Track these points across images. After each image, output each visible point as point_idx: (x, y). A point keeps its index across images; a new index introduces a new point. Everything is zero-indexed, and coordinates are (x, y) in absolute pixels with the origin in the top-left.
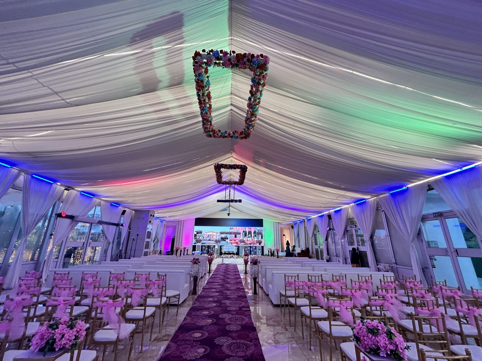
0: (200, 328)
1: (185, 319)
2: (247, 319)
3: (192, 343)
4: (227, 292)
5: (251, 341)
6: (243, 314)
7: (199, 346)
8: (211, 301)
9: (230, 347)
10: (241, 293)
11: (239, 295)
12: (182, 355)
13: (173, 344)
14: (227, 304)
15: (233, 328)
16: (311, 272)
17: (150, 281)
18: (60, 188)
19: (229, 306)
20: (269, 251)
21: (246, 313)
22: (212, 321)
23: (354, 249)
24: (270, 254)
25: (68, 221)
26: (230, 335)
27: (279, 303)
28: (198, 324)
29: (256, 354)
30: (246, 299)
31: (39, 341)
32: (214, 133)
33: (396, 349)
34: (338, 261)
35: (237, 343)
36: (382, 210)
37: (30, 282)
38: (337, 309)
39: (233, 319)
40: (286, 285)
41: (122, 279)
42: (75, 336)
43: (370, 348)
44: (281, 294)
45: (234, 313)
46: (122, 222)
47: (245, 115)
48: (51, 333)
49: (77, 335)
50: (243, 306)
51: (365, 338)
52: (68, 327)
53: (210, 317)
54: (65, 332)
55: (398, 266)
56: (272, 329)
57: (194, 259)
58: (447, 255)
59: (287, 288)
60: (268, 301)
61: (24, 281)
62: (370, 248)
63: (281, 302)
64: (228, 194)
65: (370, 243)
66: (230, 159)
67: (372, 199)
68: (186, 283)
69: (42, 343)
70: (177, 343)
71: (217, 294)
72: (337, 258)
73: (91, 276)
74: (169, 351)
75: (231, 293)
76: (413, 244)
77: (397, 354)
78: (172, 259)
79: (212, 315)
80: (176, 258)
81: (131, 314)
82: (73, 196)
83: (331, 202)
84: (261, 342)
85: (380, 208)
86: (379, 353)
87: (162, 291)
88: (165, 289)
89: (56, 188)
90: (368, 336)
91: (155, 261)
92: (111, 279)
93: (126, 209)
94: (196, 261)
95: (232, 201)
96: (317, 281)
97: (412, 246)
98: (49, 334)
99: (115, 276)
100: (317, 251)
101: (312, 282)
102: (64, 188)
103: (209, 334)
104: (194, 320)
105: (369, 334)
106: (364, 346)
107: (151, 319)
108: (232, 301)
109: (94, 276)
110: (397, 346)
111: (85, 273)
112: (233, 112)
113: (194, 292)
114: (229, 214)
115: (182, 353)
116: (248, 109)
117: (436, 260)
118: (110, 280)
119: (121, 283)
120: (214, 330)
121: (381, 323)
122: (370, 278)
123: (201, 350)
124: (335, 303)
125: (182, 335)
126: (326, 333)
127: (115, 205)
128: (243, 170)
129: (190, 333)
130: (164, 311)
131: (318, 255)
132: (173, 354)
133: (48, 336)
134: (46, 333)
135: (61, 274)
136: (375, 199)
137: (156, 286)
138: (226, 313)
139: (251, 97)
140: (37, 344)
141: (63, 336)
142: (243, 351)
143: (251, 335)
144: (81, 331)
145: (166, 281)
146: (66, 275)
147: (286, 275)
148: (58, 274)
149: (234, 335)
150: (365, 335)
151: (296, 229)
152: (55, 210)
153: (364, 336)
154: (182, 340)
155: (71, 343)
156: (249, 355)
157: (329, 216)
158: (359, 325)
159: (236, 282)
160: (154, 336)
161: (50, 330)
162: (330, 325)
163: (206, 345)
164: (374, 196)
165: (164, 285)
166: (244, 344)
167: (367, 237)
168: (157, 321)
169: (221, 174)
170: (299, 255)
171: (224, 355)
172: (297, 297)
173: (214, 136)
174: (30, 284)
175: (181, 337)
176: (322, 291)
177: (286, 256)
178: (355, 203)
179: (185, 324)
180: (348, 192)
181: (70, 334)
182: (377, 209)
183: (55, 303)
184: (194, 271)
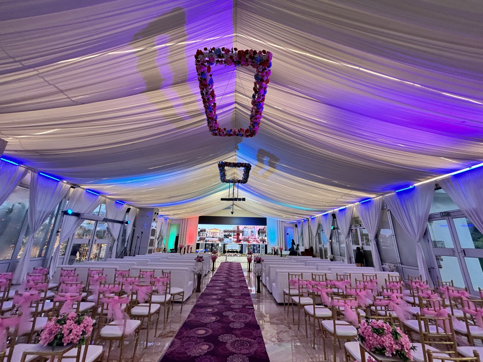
0: (204, 325)
1: (189, 316)
2: (250, 318)
3: (196, 340)
4: (230, 290)
5: (254, 339)
6: (247, 312)
7: (203, 343)
8: (215, 299)
9: (234, 344)
10: (245, 292)
11: (243, 293)
12: (187, 351)
13: (177, 340)
14: (231, 302)
15: (237, 325)
16: (315, 271)
17: (155, 278)
18: (66, 186)
19: (233, 304)
20: (272, 250)
21: (250, 311)
22: (215, 318)
23: (358, 248)
24: (273, 253)
25: (74, 218)
26: (233, 332)
27: (283, 302)
28: (202, 322)
29: (260, 352)
30: (249, 297)
31: (48, 336)
32: (220, 131)
33: (402, 349)
34: (342, 260)
35: (241, 341)
36: (387, 209)
37: (38, 278)
38: (342, 308)
39: (237, 317)
40: (290, 284)
41: (127, 276)
42: (83, 331)
43: (376, 348)
44: (284, 292)
45: (237, 310)
46: (126, 220)
47: (250, 113)
48: (59, 328)
49: (85, 330)
50: (246, 304)
51: (370, 338)
52: (75, 323)
53: (213, 314)
54: (73, 327)
55: (403, 266)
56: (276, 328)
57: (198, 257)
58: (454, 255)
59: (291, 287)
60: (271, 299)
61: (32, 277)
62: (375, 247)
63: (284, 300)
64: (231, 192)
65: (375, 243)
66: (234, 157)
67: (378, 198)
68: (190, 280)
69: (51, 338)
70: (181, 339)
71: (221, 292)
72: (341, 257)
73: (97, 273)
74: (173, 347)
75: (234, 291)
76: (419, 244)
77: (403, 355)
78: (176, 257)
79: (216, 312)
80: (180, 256)
81: (136, 310)
82: (79, 193)
83: (335, 201)
84: (264, 340)
85: (385, 208)
86: (385, 353)
87: (167, 288)
88: (170, 286)
89: (62, 186)
90: (373, 336)
91: (159, 259)
92: (117, 276)
93: (131, 207)
94: (200, 259)
95: (236, 199)
96: (321, 280)
97: (419, 246)
98: (57, 329)
99: (120, 273)
100: (321, 250)
101: (316, 281)
102: (70, 186)
103: (213, 331)
104: (198, 317)
105: (375, 334)
106: (369, 345)
107: (156, 315)
108: (236, 298)
109: (100, 272)
110: (403, 346)
111: (91, 269)
112: (237, 110)
113: (198, 290)
114: (232, 213)
115: (186, 349)
116: (252, 106)
117: (442, 260)
118: (115, 277)
119: (126, 280)
120: (218, 327)
121: (386, 323)
122: (375, 277)
123: (205, 347)
124: (339, 303)
125: (186, 332)
126: (330, 333)
127: (120, 202)
128: (248, 168)
129: (194, 330)
130: (169, 309)
131: (322, 254)
132: (178, 350)
133: (56, 331)
134: (55, 328)
135: (68, 270)
136: (380, 198)
137: (161, 283)
138: (229, 311)
139: (255, 94)
140: (46, 338)
141: (71, 331)
142: (247, 349)
143: (255, 333)
144: (88, 327)
145: (170, 278)
146: (73, 271)
147: (290, 273)
148: (64, 270)
149: (238, 332)
150: (371, 335)
151: (299, 229)
152: (61, 208)
153: (369, 336)
154: (186, 337)
155: (78, 339)
156: (253, 353)
157: (334, 216)
158: (364, 325)
159: (240, 281)
160: (159, 332)
161: (58, 325)
162: (335, 325)
163: (210, 342)
164: (379, 195)
165: (169, 283)
166: (248, 342)
167: (371, 237)
168: (162, 318)
169: (225, 172)
170: (303, 254)
171: (227, 352)
172: (300, 295)
173: (219, 134)
174: (38, 280)
175: (185, 333)
176: (326, 290)
177: (290, 255)
178: (360, 202)
179: (190, 321)
180: (352, 191)
181: (78, 330)
182: (383, 209)
183: (62, 299)
184: (198, 269)
